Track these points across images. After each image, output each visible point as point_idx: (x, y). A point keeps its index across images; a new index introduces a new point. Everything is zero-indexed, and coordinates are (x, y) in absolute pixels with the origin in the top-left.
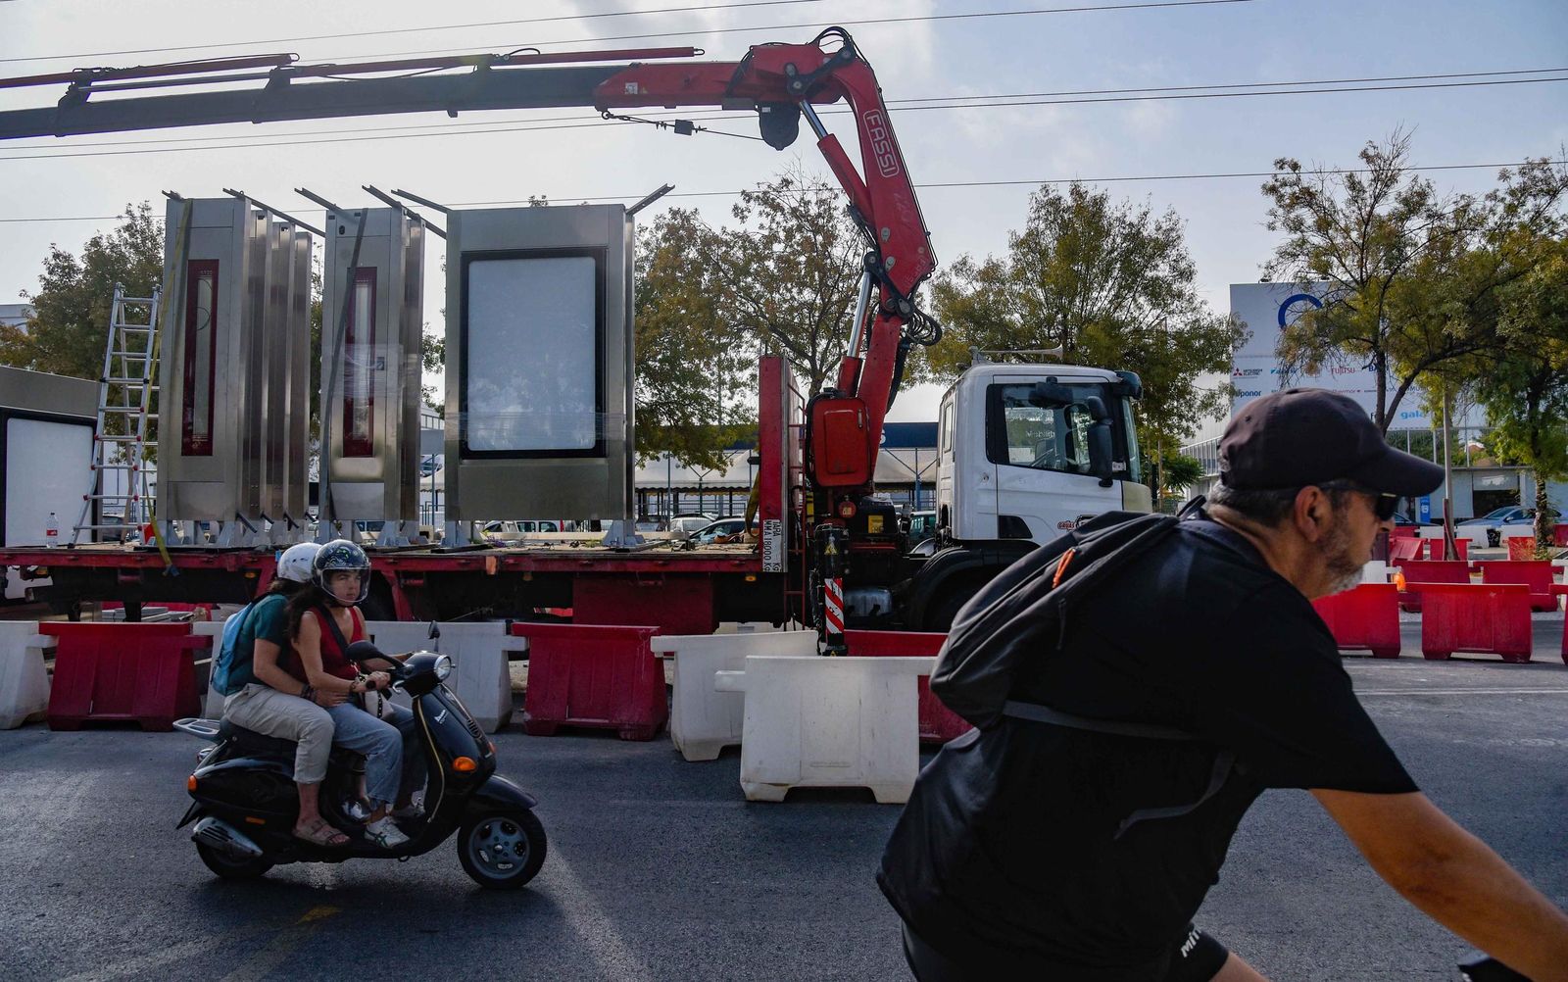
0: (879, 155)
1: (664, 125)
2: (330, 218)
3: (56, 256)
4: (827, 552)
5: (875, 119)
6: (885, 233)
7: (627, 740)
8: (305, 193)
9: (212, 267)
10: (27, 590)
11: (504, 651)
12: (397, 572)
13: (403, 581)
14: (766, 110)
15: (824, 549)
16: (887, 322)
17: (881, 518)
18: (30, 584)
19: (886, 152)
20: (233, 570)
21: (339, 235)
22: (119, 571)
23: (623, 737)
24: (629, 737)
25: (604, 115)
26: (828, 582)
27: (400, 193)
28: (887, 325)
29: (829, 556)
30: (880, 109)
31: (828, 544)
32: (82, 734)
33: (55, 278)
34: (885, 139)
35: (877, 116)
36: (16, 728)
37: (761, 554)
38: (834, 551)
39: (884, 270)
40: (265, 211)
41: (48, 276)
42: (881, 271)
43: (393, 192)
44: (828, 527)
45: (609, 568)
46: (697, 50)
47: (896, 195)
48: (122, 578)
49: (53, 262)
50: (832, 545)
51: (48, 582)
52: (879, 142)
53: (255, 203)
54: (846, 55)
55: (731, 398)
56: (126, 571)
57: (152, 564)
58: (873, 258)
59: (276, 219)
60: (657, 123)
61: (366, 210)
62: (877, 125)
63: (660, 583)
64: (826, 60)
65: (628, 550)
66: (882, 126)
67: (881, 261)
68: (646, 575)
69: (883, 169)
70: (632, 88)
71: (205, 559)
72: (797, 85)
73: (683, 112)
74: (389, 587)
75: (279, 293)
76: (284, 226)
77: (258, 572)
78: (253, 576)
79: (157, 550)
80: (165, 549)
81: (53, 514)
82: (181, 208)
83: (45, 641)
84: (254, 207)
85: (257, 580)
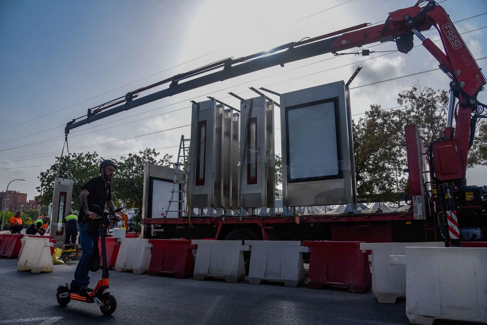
0: (451, 41)
1: (358, 53)
2: (242, 103)
4: (447, 197)
5: (448, 27)
6: (459, 72)
7: (352, 293)
8: (231, 94)
9: (204, 123)
10: (154, 232)
11: (300, 253)
12: (263, 224)
13: (265, 227)
14: (398, 38)
15: (444, 197)
16: (464, 109)
17: (472, 193)
18: (156, 230)
19: (455, 39)
20: (210, 224)
21: (244, 108)
22: (177, 225)
23: (350, 291)
24: (353, 291)
25: (335, 55)
26: (448, 213)
27: (262, 89)
28: (464, 111)
29: (448, 199)
30: (449, 23)
31: (446, 193)
32: (157, 278)
34: (454, 34)
35: (448, 26)
36: (141, 274)
37: (413, 211)
38: (450, 197)
39: (460, 88)
40: (222, 104)
42: (459, 88)
43: (259, 89)
44: (446, 185)
45: (344, 220)
46: (368, 24)
47: (462, 55)
48: (178, 227)
50: (449, 194)
51: (162, 230)
52: (451, 36)
53: (218, 101)
54: (431, 5)
55: (400, 176)
56: (179, 225)
57: (186, 223)
58: (454, 83)
59: (226, 108)
60: (355, 53)
61: (253, 99)
62: (449, 29)
63: (367, 226)
64: (422, 10)
65: (353, 213)
66: (451, 29)
67: (458, 84)
68: (361, 223)
69: (454, 46)
70: (344, 42)
71: (202, 221)
72: (410, 22)
73: (365, 47)
74: (261, 230)
76: (229, 111)
77: (217, 225)
78: (216, 226)
79: (188, 217)
80: (189, 217)
81: (163, 208)
82: (196, 106)
83: (150, 245)
84: (217, 104)
85: (217, 228)
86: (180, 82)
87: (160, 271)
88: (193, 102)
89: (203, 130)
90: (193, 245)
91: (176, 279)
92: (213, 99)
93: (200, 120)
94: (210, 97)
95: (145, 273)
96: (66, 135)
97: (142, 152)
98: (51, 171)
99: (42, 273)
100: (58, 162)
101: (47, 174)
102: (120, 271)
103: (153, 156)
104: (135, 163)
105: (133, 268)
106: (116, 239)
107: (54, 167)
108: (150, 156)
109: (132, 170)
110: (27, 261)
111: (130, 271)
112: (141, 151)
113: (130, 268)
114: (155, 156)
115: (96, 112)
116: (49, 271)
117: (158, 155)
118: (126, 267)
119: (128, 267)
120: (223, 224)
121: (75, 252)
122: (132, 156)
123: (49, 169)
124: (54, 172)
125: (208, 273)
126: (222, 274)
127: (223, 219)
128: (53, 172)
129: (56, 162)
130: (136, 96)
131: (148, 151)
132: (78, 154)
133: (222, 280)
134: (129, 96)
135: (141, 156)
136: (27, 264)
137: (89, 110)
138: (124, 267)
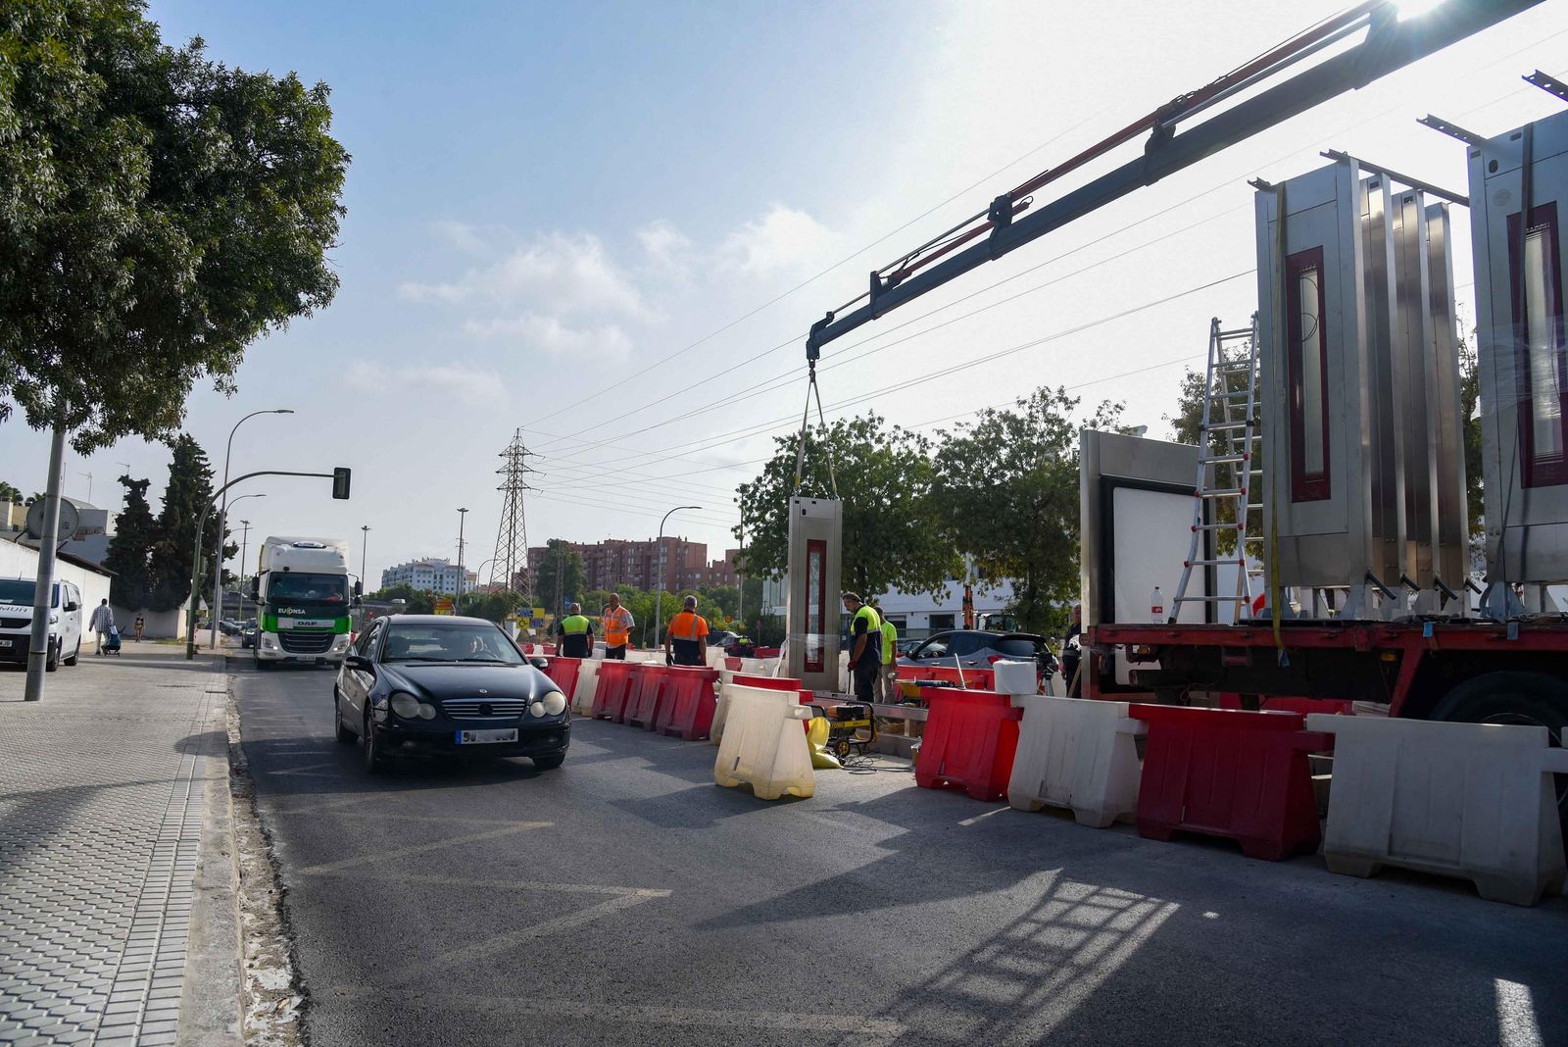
2: (1473, 157)
3: (1190, 377)
8: (1433, 122)
9: (1313, 258)
10: (1131, 672)
18: (1135, 666)
20: (1363, 649)
21: (1488, 174)
22: (1223, 650)
32: (1173, 847)
33: (1190, 398)
36: (1105, 828)
40: (1379, 177)
41: (1184, 398)
48: (1226, 659)
49: (1188, 383)
51: (1156, 665)
53: (1364, 166)
56: (1232, 651)
57: (1260, 641)
59: (1397, 188)
61: (1530, 129)
71: (1326, 635)
75: (1409, 293)
76: (1407, 199)
77: (1400, 653)
78: (1391, 658)
79: (1270, 623)
80: (1277, 624)
81: (1157, 588)
82: (1273, 199)
83: (1135, 726)
84: (1363, 175)
85: (1398, 664)
86: (1182, 127)
87: (1181, 822)
88: (1260, 185)
89: (1310, 285)
90: (1314, 735)
91: (1251, 860)
92: (1342, 159)
93: (1293, 249)
94: (1332, 154)
95: (1118, 823)
96: (812, 365)
97: (1024, 402)
98: (767, 480)
99: (787, 799)
100: (784, 453)
101: (756, 489)
102: (1027, 807)
103: (1060, 410)
104: (1006, 436)
105: (1074, 803)
106: (1006, 699)
107: (772, 468)
108: (1051, 410)
109: (999, 462)
110: (738, 758)
111: (1066, 813)
112: (1022, 399)
113: (1063, 804)
114: (1069, 408)
115: (895, 278)
116: (804, 794)
117: (1076, 406)
118: (1048, 797)
119: (1056, 798)
120: (1426, 652)
121: (866, 728)
122: (995, 417)
123: (761, 474)
124: (774, 482)
125: (1390, 852)
126: (1458, 863)
127: (1428, 631)
128: (771, 481)
129: (777, 451)
130: (1025, 206)
131: (1044, 397)
132: (832, 423)
133: (1460, 884)
134: (1001, 209)
135: (1021, 413)
136: (740, 768)
137: (875, 277)
138: (1040, 796)
